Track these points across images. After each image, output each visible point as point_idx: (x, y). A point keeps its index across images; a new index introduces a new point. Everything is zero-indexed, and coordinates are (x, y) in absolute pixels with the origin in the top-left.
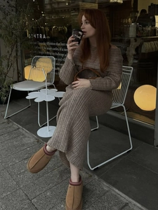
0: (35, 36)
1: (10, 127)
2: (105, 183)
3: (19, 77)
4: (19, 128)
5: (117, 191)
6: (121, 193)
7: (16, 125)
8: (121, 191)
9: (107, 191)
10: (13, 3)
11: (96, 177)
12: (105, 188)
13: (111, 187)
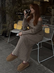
0: (18, 13)
1: (10, 46)
2: (45, 68)
3: (12, 28)
4: (13, 46)
5: (50, 70)
6: (51, 71)
7: (12, 45)
8: (52, 71)
9: (46, 70)
10: (11, 1)
11: (42, 65)
12: (45, 69)
13: (48, 69)
